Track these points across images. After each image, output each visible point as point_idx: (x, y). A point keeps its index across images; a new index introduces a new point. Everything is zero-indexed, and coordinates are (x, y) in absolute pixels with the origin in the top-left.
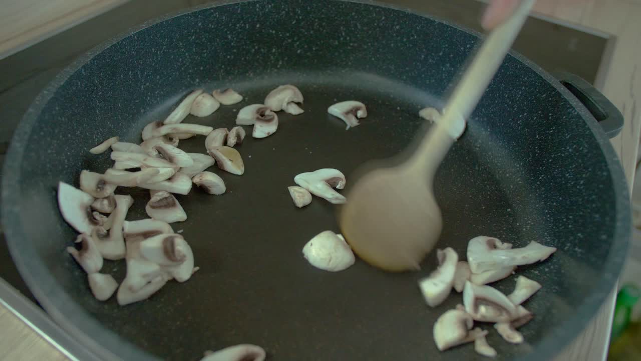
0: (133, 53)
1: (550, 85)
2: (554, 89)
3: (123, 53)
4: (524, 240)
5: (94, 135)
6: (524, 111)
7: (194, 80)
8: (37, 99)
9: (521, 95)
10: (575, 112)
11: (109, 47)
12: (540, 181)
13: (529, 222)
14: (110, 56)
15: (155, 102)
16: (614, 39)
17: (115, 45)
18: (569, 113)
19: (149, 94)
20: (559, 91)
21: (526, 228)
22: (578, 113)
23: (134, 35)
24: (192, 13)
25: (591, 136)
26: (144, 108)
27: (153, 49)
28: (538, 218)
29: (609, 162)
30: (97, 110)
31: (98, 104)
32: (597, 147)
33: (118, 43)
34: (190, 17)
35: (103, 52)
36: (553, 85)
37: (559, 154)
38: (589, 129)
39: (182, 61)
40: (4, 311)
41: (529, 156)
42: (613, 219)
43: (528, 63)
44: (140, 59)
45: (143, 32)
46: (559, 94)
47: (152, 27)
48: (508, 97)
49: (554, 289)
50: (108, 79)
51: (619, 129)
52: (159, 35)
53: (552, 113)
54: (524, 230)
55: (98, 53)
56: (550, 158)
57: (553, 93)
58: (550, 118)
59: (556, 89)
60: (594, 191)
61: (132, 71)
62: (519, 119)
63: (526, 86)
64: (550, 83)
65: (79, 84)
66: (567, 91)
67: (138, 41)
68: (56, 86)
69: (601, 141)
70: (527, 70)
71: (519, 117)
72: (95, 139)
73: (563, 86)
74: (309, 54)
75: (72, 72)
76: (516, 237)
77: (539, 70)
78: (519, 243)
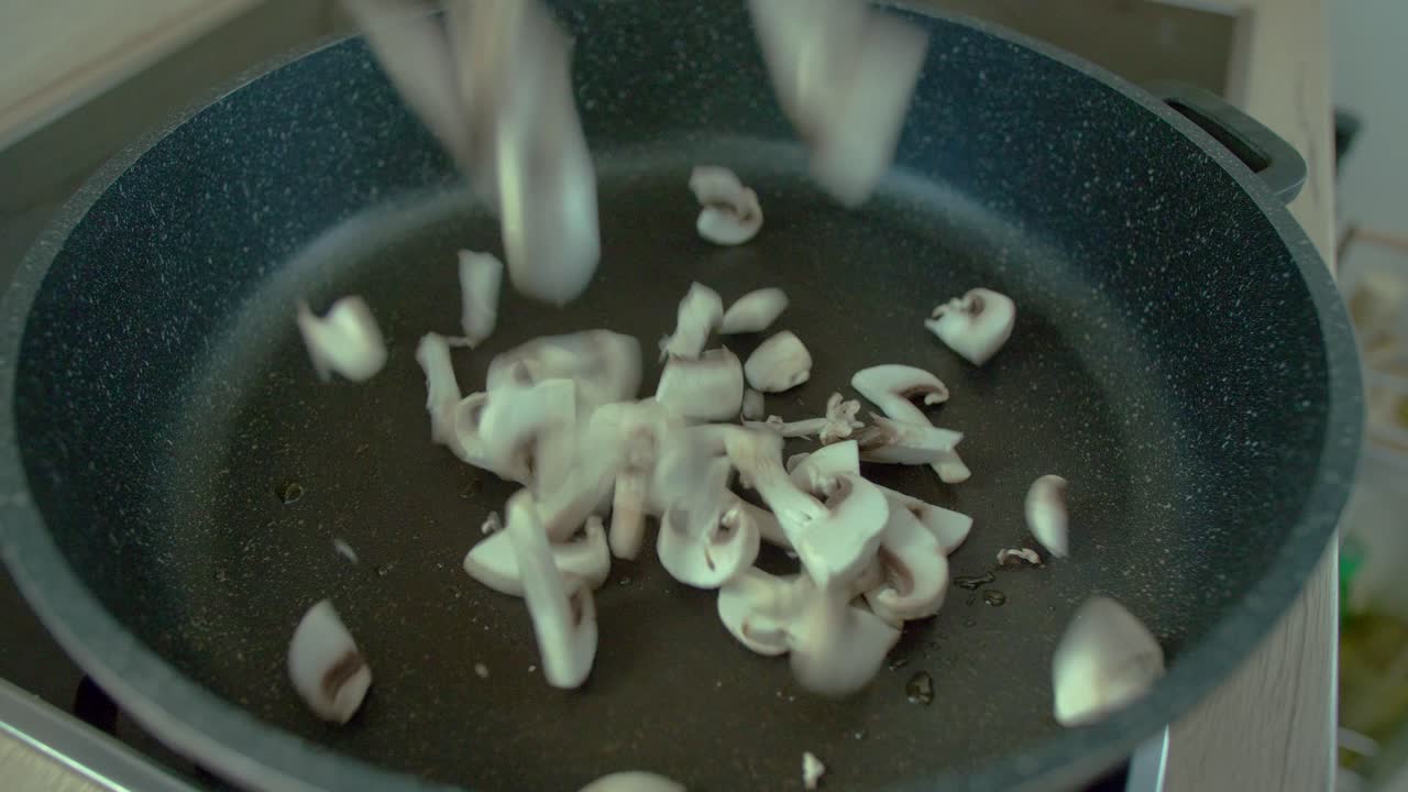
0: (227, 141)
1: (1141, 108)
2: (1153, 117)
3: (205, 144)
4: (1130, 444)
5: (163, 333)
6: (1091, 174)
7: (368, 191)
8: (28, 259)
9: (1082, 139)
10: (1203, 158)
11: (172, 132)
12: (1147, 316)
13: (1136, 405)
14: (176, 153)
15: (288, 248)
16: (1248, 15)
17: (184, 128)
18: (1191, 163)
19: (272, 231)
20: (1164, 118)
21: (1132, 420)
22: (1210, 159)
23: (226, 102)
24: (347, 42)
25: (1247, 202)
26: (265, 264)
27: (270, 130)
28: (1153, 394)
29: (1292, 250)
30: (163, 275)
31: (162, 261)
32: (1263, 223)
33: (192, 121)
34: (343, 52)
35: (161, 144)
36: (1149, 109)
37: (1181, 253)
38: (1238, 188)
39: (337, 151)
40: (9, 745)
41: (1115, 268)
42: (1322, 364)
43: (1088, 69)
44: (244, 154)
45: (245, 91)
46: (1165, 126)
47: (262, 80)
48: (1055, 150)
49: (1212, 534)
50: (178, 203)
51: (1299, 183)
52: (279, 97)
53: (1154, 167)
54: (1127, 422)
55: (149, 147)
56: (1163, 264)
57: (1151, 125)
58: (1151, 179)
59: (1155, 117)
60: (1267, 315)
61: (229, 182)
62: (1084, 191)
63: (1090, 119)
64: (1142, 104)
65: (117, 219)
66: (1179, 116)
67: (234, 113)
68: (66, 226)
69: (1268, 211)
70: (1089, 84)
71: (1083, 188)
72: (166, 342)
73: (1171, 109)
74: (612, 107)
75: (97, 194)
76: (1113, 440)
77: (1116, 82)
78: (1121, 451)
